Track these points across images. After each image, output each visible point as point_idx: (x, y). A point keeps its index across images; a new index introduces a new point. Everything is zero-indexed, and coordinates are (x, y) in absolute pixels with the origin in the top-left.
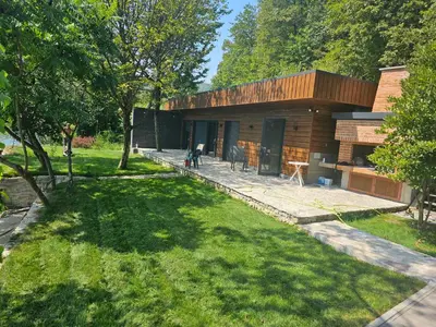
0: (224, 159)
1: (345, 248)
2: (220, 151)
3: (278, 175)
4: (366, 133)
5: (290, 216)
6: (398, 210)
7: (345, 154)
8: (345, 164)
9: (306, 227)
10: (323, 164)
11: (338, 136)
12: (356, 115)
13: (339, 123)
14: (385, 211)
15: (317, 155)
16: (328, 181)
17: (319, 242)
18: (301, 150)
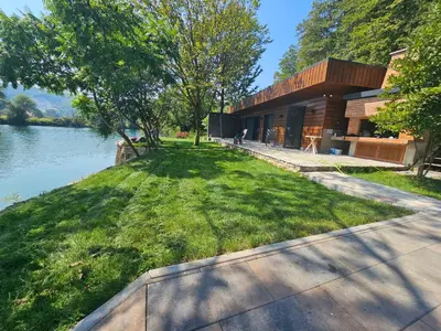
0: (263, 142)
1: (336, 186)
2: (261, 136)
3: (299, 148)
4: (372, 109)
5: (295, 166)
6: (399, 169)
7: (353, 127)
8: (353, 135)
9: (306, 174)
10: (335, 138)
11: (347, 115)
12: (364, 94)
13: (349, 103)
14: (385, 169)
15: (330, 131)
16: (338, 151)
17: (315, 183)
18: (317, 128)
